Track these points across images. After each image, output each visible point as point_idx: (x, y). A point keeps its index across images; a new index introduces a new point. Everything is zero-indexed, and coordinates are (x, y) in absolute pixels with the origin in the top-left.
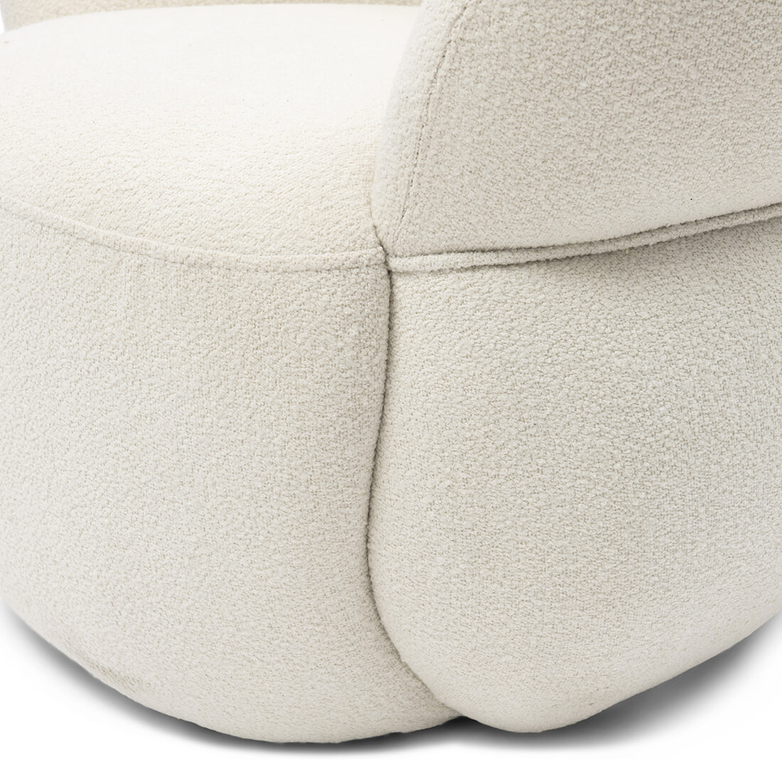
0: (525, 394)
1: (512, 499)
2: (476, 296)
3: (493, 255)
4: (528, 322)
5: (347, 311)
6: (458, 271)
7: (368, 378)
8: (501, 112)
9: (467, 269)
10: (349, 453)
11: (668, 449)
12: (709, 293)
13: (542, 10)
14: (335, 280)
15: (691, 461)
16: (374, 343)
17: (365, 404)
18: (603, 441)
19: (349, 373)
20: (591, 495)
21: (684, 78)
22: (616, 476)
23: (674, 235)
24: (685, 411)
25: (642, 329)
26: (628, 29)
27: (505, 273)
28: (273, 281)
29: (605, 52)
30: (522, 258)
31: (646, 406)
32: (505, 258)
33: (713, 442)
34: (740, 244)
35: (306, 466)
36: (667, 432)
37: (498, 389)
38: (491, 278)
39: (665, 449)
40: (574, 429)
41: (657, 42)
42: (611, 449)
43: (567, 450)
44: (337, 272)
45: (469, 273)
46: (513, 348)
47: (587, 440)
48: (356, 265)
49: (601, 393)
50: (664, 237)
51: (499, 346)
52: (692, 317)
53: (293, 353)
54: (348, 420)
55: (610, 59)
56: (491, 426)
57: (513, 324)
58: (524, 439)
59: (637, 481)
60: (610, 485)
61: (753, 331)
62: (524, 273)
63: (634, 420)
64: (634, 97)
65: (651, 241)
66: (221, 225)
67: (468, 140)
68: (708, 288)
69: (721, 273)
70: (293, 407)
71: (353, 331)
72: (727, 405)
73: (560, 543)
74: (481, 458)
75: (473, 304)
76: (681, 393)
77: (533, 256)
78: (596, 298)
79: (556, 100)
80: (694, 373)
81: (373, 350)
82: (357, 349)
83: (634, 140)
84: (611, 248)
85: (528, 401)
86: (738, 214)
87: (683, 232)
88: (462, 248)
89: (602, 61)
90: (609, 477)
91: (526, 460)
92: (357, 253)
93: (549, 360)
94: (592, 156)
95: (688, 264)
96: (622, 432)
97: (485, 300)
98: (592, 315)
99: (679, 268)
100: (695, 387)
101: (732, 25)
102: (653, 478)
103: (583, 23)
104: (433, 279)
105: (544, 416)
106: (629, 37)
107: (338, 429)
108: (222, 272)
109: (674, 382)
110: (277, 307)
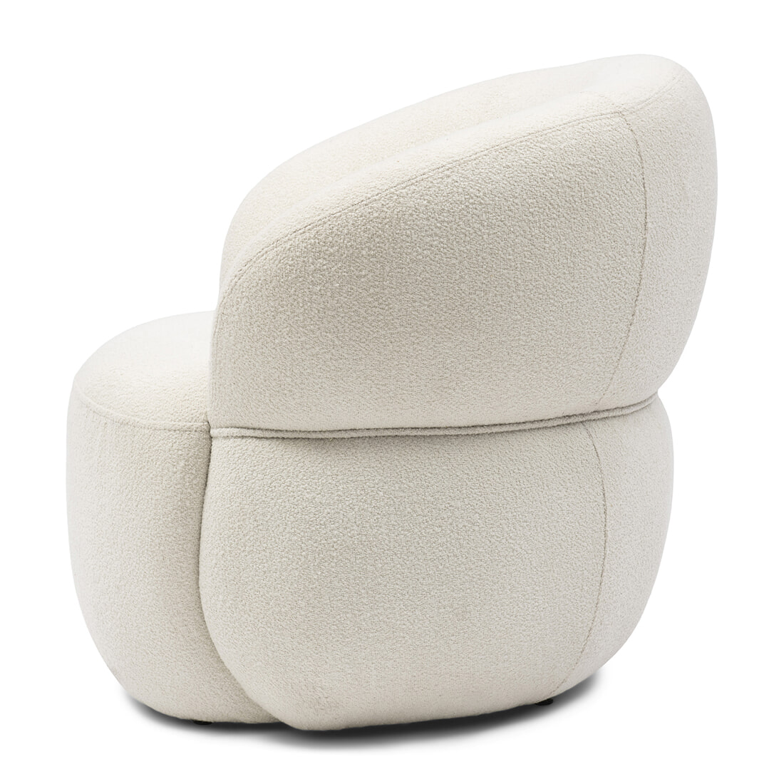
0: (258, 507)
1: (251, 565)
2: (240, 451)
3: (252, 431)
4: (262, 468)
5: (180, 452)
6: (235, 438)
7: (189, 490)
8: (241, 352)
9: (239, 437)
10: (179, 531)
11: (336, 550)
12: (373, 468)
13: (254, 301)
14: (176, 436)
15: (352, 560)
16: (194, 472)
17: (188, 504)
18: (296, 538)
19: (179, 486)
20: (290, 568)
21: (331, 343)
22: (303, 559)
23: (360, 434)
24: (348, 530)
25: (325, 480)
26: (295, 314)
27: (257, 442)
28: (150, 434)
29: (285, 325)
30: (268, 434)
31: (322, 522)
32: (258, 433)
33: (369, 552)
34: (404, 445)
35: (158, 535)
36: (335, 540)
37: (245, 502)
38: (250, 443)
39: (333, 549)
40: (281, 529)
41: (312, 322)
42: (300, 543)
43: (277, 540)
44: (178, 432)
45: (240, 439)
46: (253, 481)
47: (288, 535)
48: (189, 430)
49: (296, 511)
50: (354, 434)
51: (247, 479)
52: (359, 479)
53: (154, 473)
54: (178, 512)
55: (288, 329)
56: (242, 523)
57: (255, 468)
58: (257, 531)
59: (316, 564)
60: (300, 563)
61: (402, 494)
62: (267, 442)
63: (314, 529)
64: (304, 351)
65: (346, 435)
66: (138, 404)
67: (229, 366)
68: (373, 465)
69: (384, 459)
70: (153, 501)
71: (182, 464)
72: (379, 532)
73: (276, 594)
74: (236, 540)
75: (238, 455)
76: (346, 519)
77: (274, 435)
78: (302, 460)
79: (265, 348)
80: (356, 510)
81: (193, 476)
82: (184, 474)
83: (309, 374)
84: (320, 436)
85: (259, 511)
86: (406, 429)
87: (367, 434)
88: (237, 425)
89: (285, 329)
90: (300, 559)
91: (258, 543)
92: (191, 424)
93: (270, 489)
94: (289, 380)
95: (365, 451)
96: (306, 534)
97: (244, 454)
98: (298, 469)
99: (358, 451)
100: (356, 518)
101: (357, 318)
102: (326, 564)
103: (273, 309)
104: (224, 441)
105: (267, 520)
106: (296, 318)
107: (173, 516)
108: (132, 428)
109: (342, 512)
110: (150, 448)
